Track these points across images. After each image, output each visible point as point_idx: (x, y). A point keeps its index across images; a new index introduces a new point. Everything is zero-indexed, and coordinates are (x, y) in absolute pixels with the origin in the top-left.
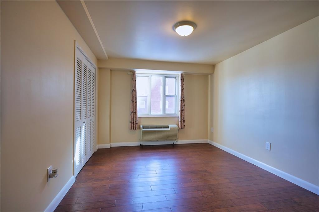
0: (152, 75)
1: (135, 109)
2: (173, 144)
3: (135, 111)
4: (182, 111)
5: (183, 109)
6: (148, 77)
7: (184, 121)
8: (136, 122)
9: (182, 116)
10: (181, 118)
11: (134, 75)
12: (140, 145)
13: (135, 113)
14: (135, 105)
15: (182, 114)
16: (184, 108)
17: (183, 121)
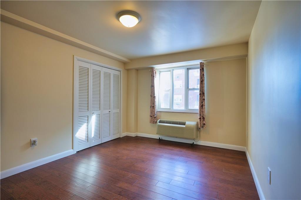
0: (173, 69)
1: (154, 104)
2: (192, 143)
3: (153, 106)
4: (202, 106)
5: (203, 105)
6: (170, 71)
7: (204, 118)
8: (154, 116)
9: (202, 113)
10: (201, 115)
11: (152, 71)
12: (159, 139)
13: (153, 108)
14: (153, 100)
15: (202, 111)
16: (204, 103)
17: (202, 118)
